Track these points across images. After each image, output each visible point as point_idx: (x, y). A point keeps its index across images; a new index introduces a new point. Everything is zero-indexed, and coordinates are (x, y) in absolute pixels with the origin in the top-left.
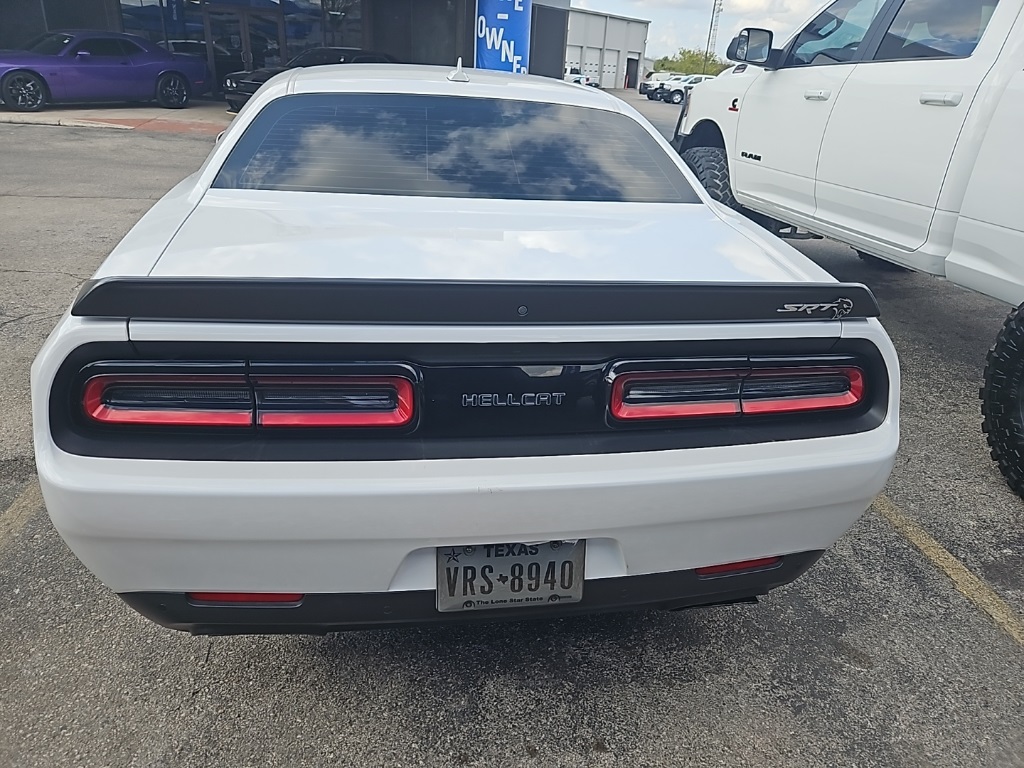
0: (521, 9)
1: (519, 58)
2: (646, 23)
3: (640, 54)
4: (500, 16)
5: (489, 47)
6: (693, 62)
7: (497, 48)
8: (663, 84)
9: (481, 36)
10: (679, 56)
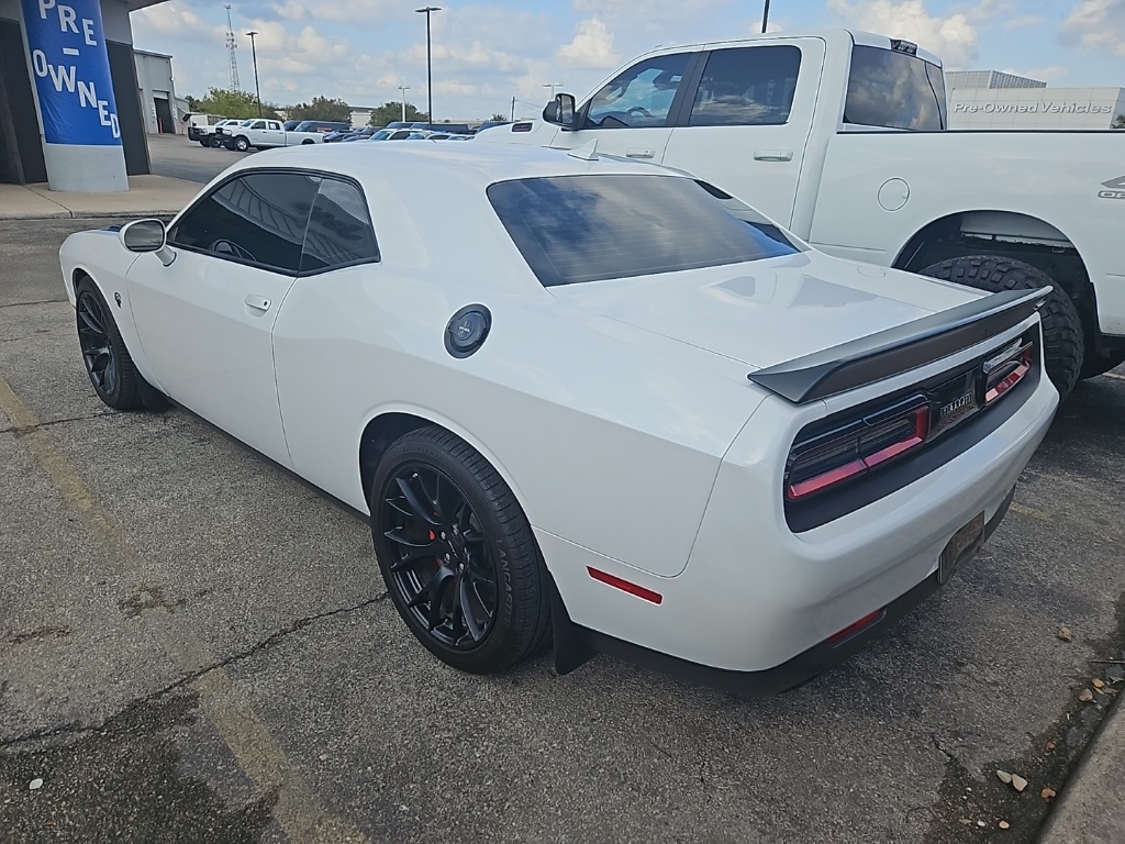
0: (94, 43)
1: (106, 103)
2: (168, 58)
3: (168, 93)
4: (67, 51)
5: (59, 88)
6: (231, 103)
7: (72, 90)
8: (221, 129)
9: (43, 74)
10: (210, 96)
